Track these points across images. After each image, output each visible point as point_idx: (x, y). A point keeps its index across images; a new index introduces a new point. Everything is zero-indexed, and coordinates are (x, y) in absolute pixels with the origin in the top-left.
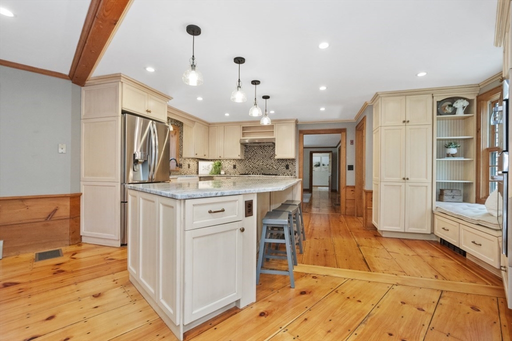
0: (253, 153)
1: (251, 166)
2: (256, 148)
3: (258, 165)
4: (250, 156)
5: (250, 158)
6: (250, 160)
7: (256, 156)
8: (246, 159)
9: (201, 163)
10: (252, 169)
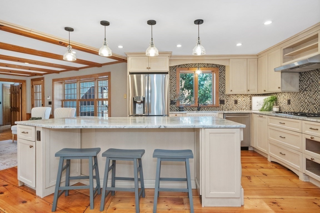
0: (308, 82)
1: (306, 101)
2: (312, 73)
3: (315, 100)
4: (305, 87)
5: (305, 90)
6: (305, 92)
7: (312, 86)
8: (300, 92)
9: (255, 99)
10: (308, 105)
